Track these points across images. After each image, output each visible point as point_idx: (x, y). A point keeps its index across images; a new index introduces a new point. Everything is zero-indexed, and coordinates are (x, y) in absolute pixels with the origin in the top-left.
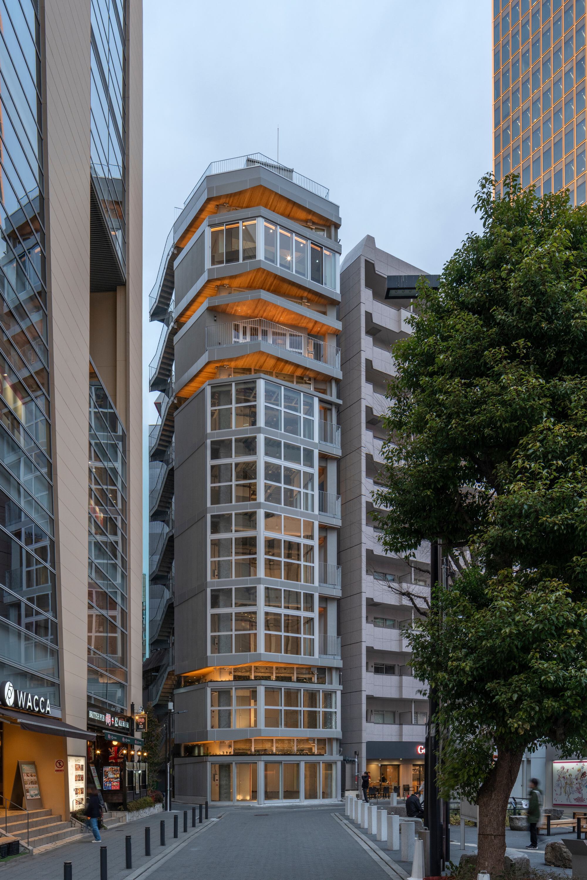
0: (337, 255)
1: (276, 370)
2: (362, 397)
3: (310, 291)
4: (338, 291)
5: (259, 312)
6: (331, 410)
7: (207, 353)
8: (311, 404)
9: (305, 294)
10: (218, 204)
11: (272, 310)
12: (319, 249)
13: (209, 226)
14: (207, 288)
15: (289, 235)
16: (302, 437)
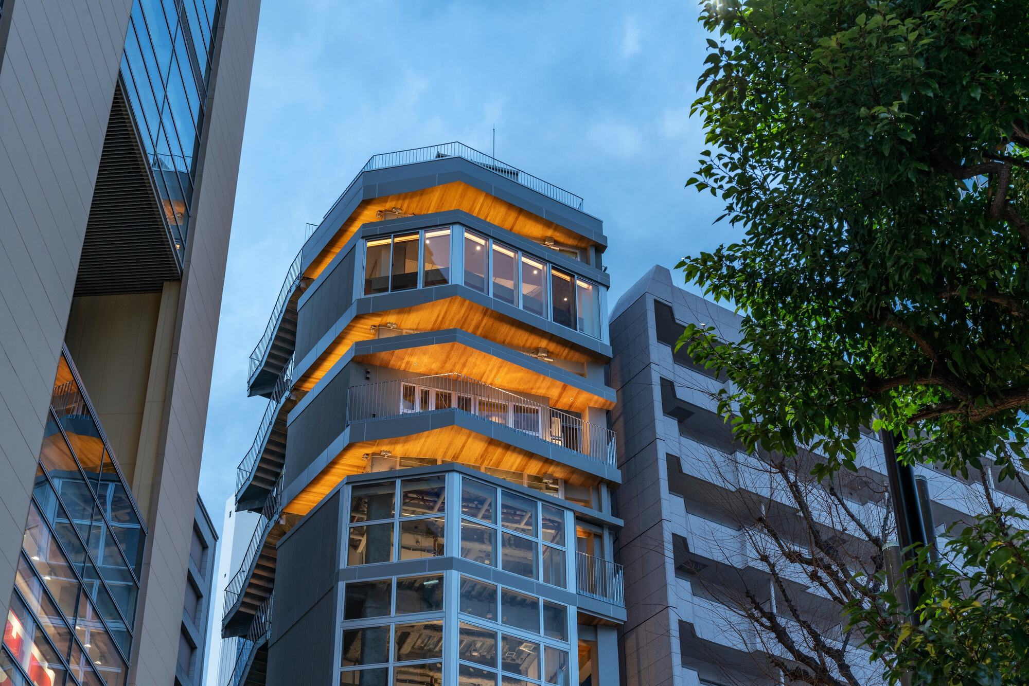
0: (602, 289)
1: (486, 463)
2: (664, 517)
3: (552, 338)
4: (606, 340)
5: (454, 365)
6: (600, 537)
7: (348, 430)
8: (559, 523)
9: (544, 343)
10: (382, 209)
11: (478, 363)
12: (568, 278)
13: (363, 238)
14: (355, 329)
15: (511, 254)
16: (541, 581)
